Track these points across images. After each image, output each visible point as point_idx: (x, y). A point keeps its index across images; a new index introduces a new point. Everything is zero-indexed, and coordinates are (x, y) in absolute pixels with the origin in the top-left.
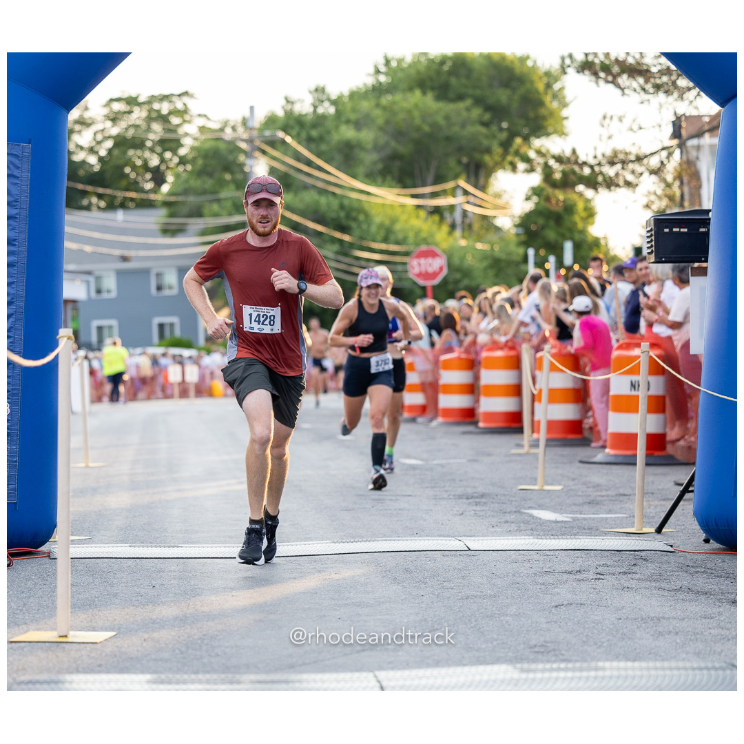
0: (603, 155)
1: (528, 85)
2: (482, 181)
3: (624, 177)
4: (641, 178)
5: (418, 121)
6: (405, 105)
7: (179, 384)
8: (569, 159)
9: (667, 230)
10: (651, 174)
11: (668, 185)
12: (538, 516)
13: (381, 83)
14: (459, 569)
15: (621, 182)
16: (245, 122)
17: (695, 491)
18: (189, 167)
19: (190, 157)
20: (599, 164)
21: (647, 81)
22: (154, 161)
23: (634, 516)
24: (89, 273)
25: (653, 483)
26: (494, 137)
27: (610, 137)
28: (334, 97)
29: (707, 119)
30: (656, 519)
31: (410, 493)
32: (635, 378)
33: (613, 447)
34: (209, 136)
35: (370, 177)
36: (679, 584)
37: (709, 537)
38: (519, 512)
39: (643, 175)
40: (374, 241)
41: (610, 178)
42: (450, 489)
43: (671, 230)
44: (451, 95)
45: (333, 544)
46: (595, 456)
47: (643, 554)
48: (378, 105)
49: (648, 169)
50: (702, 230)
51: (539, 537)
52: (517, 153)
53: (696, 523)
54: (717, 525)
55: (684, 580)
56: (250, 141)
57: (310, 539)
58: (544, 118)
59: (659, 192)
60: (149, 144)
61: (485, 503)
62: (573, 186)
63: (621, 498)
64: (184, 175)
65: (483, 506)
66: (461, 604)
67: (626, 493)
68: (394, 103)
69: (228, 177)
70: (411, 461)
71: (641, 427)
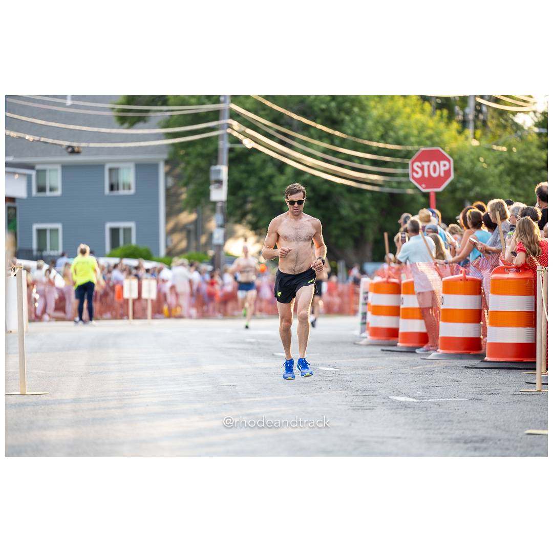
7: (134, 301)
24: (31, 167)
31: (399, 435)
42: (446, 431)
65: (483, 451)
70: (402, 399)
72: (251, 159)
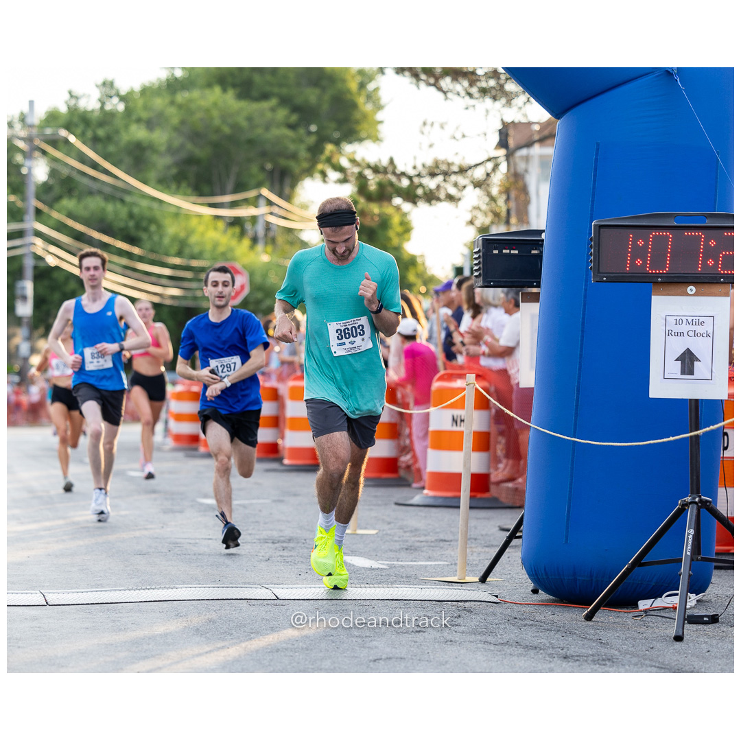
0: (424, 166)
1: (339, 85)
2: (287, 190)
3: (446, 189)
4: (464, 192)
5: (217, 122)
6: (203, 103)
8: (385, 168)
9: (496, 252)
10: (475, 187)
11: (493, 199)
12: (351, 562)
13: (176, 78)
14: (267, 620)
15: (443, 196)
16: (23, 119)
17: (523, 537)
20: (419, 175)
21: (471, 85)
23: (455, 564)
25: (476, 528)
26: (301, 141)
27: (431, 146)
28: (123, 93)
29: (537, 128)
30: (479, 568)
31: (210, 536)
32: (457, 413)
33: (431, 489)
35: (163, 183)
36: (506, 638)
37: (538, 587)
39: (467, 188)
40: (167, 254)
41: (431, 190)
42: (254, 532)
43: (501, 251)
44: (255, 93)
45: (128, 591)
46: (412, 498)
47: (467, 604)
48: (172, 103)
49: (472, 182)
50: (534, 252)
51: (353, 585)
52: (329, 161)
53: (524, 571)
54: (546, 574)
55: (512, 633)
56: (29, 140)
57: (102, 585)
58: (358, 122)
59: (484, 207)
61: (293, 548)
62: (389, 199)
63: (442, 544)
65: (290, 551)
66: (271, 657)
67: (446, 538)
68: (190, 101)
70: (209, 501)
71: (465, 466)
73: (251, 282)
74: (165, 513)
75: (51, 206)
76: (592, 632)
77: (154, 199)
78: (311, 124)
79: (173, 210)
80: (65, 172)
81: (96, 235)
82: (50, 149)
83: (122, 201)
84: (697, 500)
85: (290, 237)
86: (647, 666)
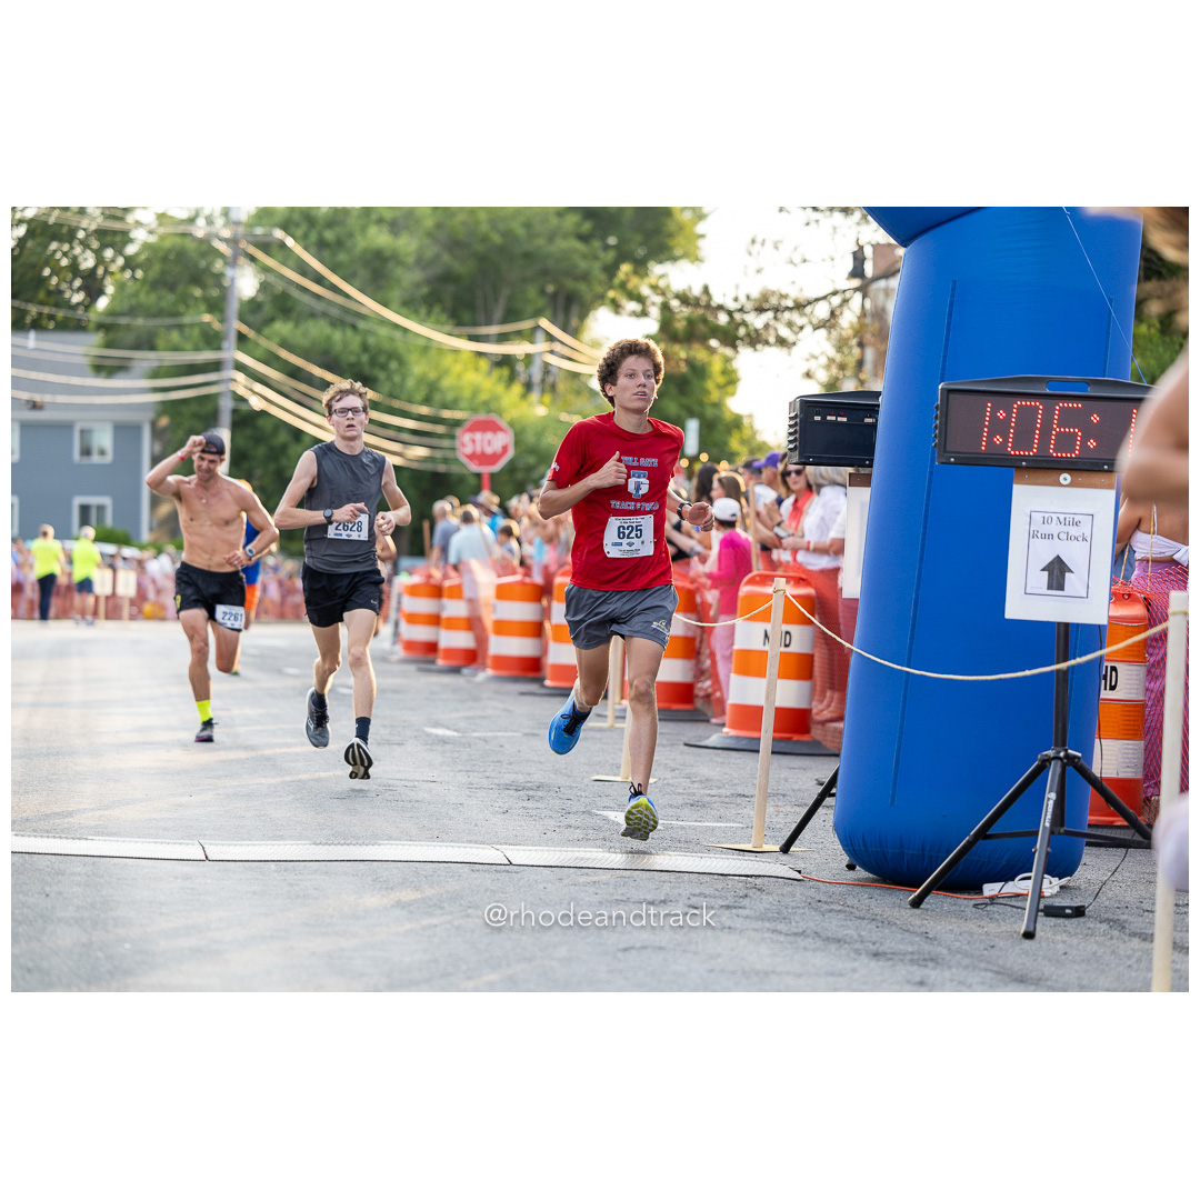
0: (748, 297)
2: (574, 322)
3: (776, 330)
4: (801, 335)
5: (484, 228)
7: (107, 598)
8: (697, 300)
9: (818, 418)
10: (816, 328)
12: (616, 820)
15: (772, 339)
16: (226, 212)
17: (839, 795)
18: (139, 274)
19: (143, 257)
20: (741, 310)
22: (88, 262)
23: (751, 827)
26: (596, 258)
27: (759, 271)
29: (901, 254)
30: (782, 833)
31: (434, 778)
32: (768, 626)
33: (732, 726)
34: (170, 230)
35: (409, 305)
37: (855, 863)
38: (589, 813)
39: (804, 330)
40: (411, 401)
41: (756, 330)
42: (493, 775)
43: (823, 418)
45: (314, 846)
46: (709, 737)
47: (759, 881)
49: (811, 323)
50: (868, 420)
52: (623, 286)
53: (837, 839)
54: (865, 845)
55: (812, 921)
56: (233, 242)
57: (281, 838)
58: (671, 235)
60: (81, 234)
61: (541, 798)
62: (703, 340)
63: (739, 800)
64: (131, 287)
65: (537, 801)
67: (745, 792)
69: (197, 292)
70: (440, 732)
71: (767, 698)
72: (261, 422)
73: (517, 443)
74: (379, 744)
75: (259, 331)
76: (918, 922)
77: (396, 326)
78: (610, 235)
79: (421, 342)
80: (280, 287)
81: (317, 372)
82: (259, 255)
83: (354, 327)
84: (1062, 754)
85: (575, 385)
86: (980, 970)
